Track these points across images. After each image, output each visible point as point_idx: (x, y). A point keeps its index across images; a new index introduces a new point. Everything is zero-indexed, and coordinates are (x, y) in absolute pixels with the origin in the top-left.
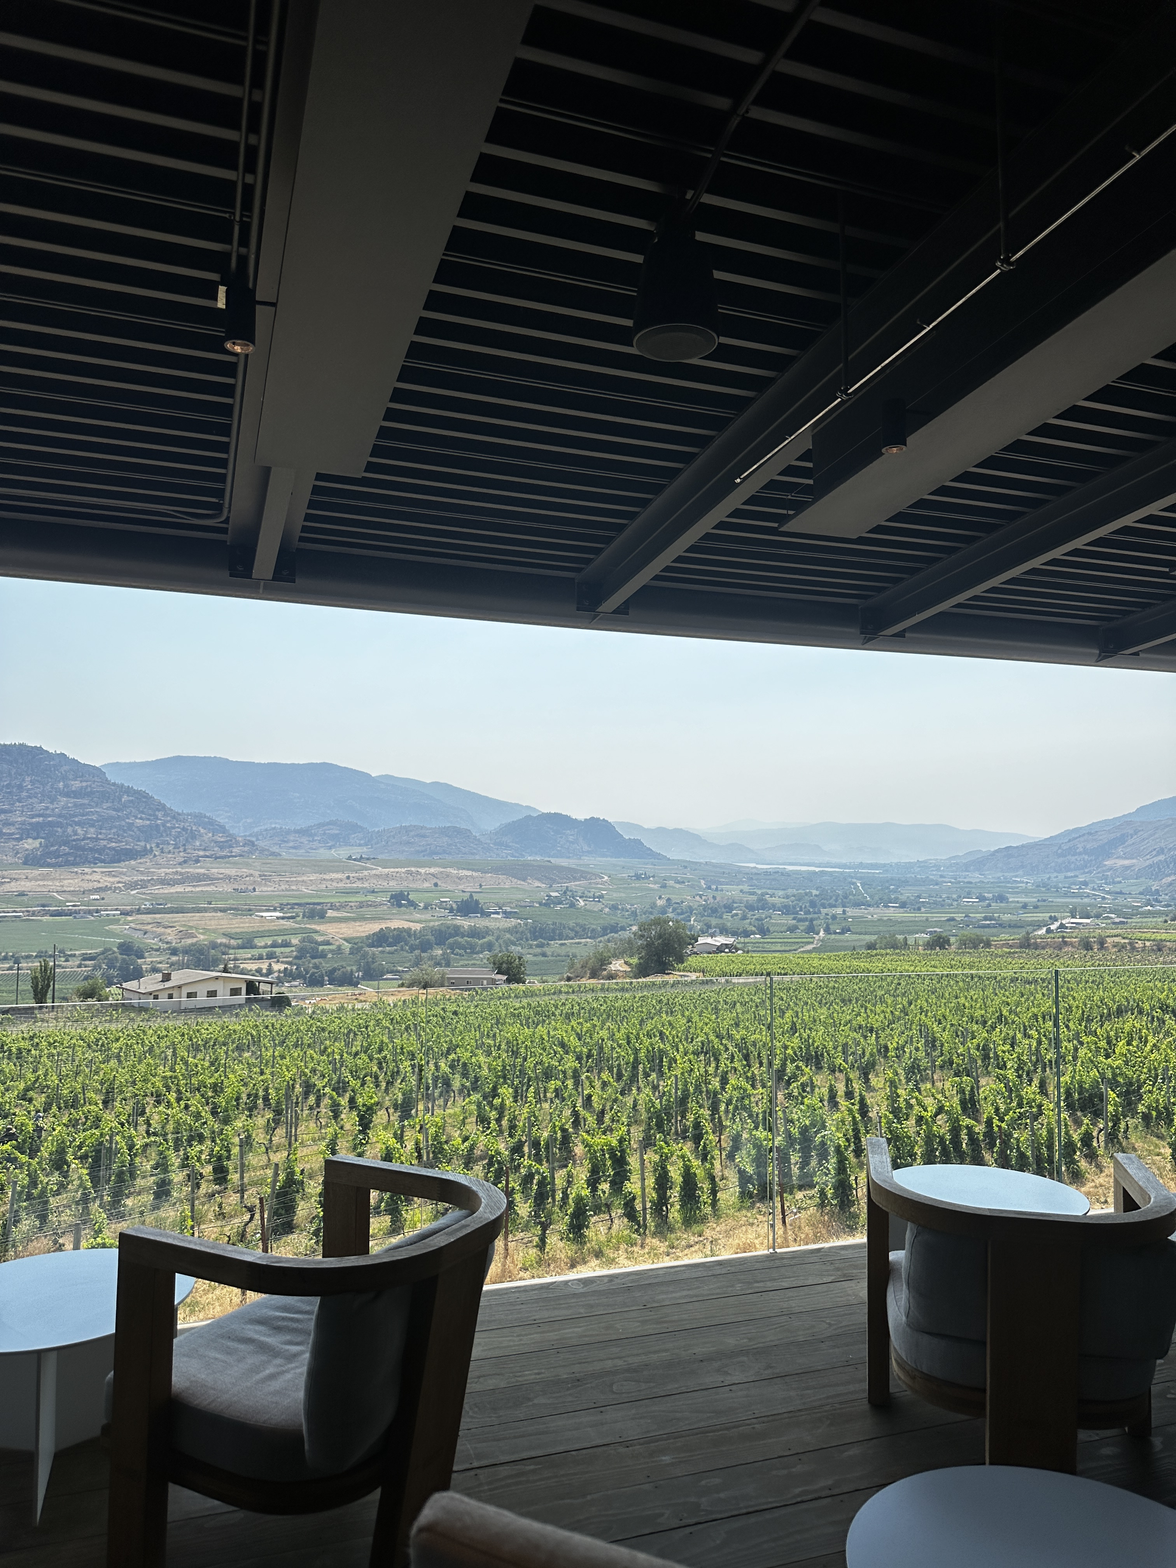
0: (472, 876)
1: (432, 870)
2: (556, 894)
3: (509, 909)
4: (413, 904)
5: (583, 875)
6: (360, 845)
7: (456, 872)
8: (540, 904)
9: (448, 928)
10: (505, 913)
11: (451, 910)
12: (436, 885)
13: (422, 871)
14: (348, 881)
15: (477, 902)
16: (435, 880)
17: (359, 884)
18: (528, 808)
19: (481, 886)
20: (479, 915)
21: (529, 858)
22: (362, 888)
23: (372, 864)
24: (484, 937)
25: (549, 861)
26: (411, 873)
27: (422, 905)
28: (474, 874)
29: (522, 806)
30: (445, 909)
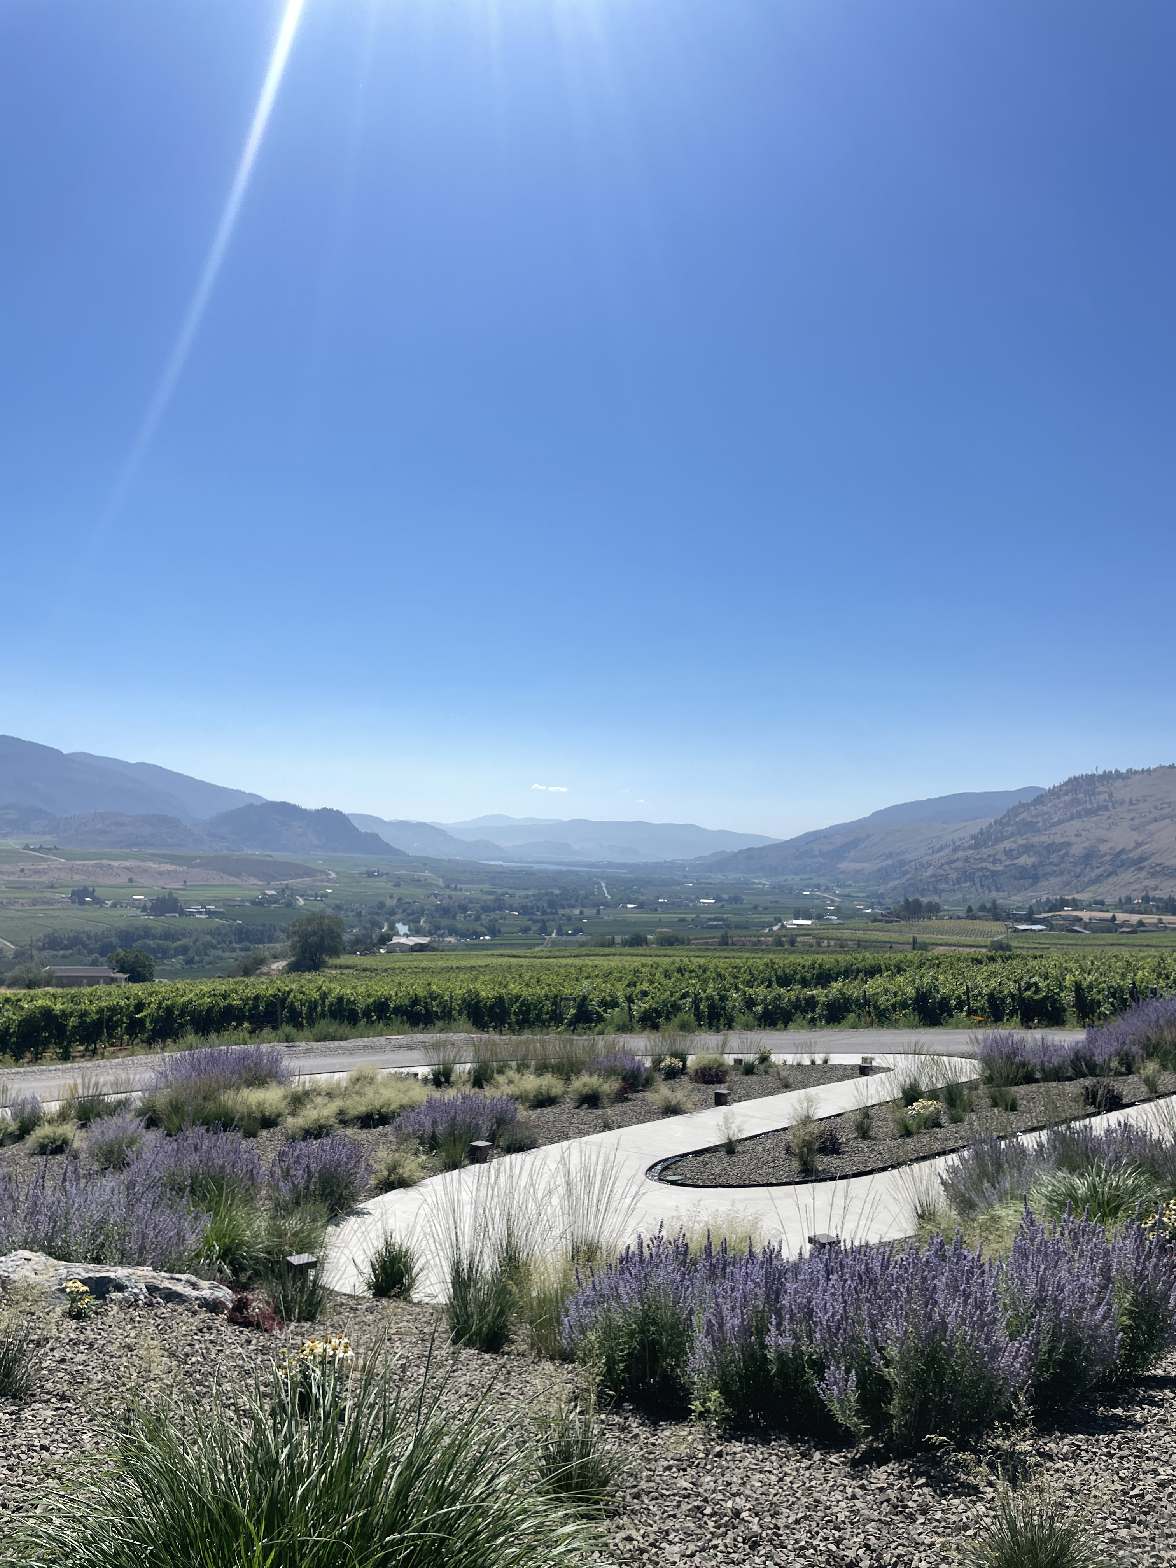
0: (175, 871)
1: (128, 864)
2: (273, 892)
3: (212, 908)
4: (98, 901)
5: (309, 872)
6: (44, 833)
7: (157, 866)
8: (253, 903)
9: (137, 929)
10: (209, 913)
11: (144, 909)
12: (131, 880)
13: (115, 864)
14: (22, 874)
15: (176, 901)
16: (131, 875)
17: (36, 878)
18: (252, 795)
19: (185, 882)
20: (177, 915)
21: (249, 852)
22: (39, 883)
23: (54, 855)
24: (179, 940)
25: (270, 856)
26: (101, 867)
27: (109, 903)
28: (178, 868)
29: (245, 793)
30: (137, 908)
